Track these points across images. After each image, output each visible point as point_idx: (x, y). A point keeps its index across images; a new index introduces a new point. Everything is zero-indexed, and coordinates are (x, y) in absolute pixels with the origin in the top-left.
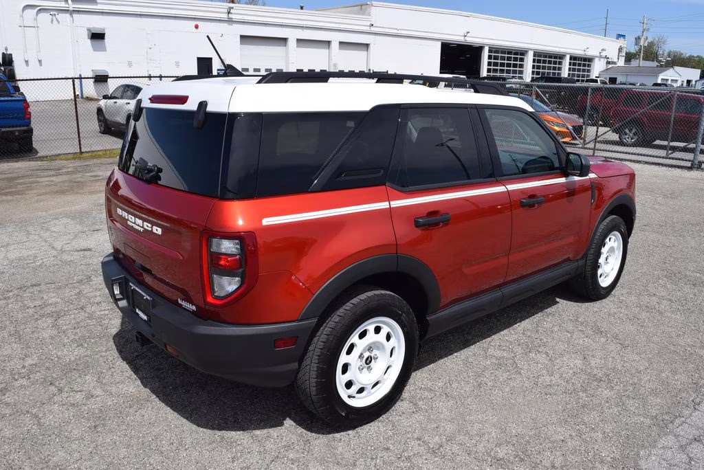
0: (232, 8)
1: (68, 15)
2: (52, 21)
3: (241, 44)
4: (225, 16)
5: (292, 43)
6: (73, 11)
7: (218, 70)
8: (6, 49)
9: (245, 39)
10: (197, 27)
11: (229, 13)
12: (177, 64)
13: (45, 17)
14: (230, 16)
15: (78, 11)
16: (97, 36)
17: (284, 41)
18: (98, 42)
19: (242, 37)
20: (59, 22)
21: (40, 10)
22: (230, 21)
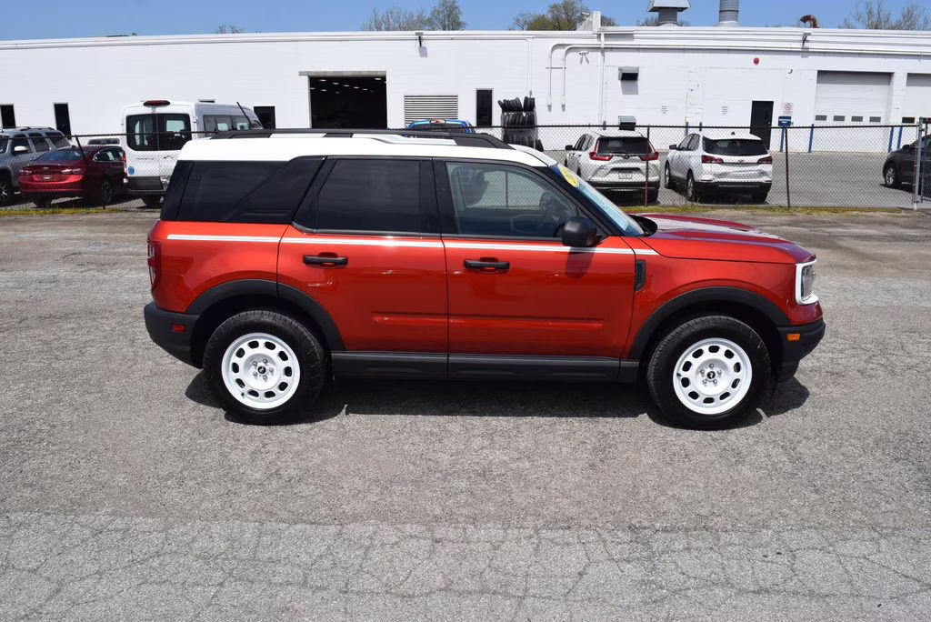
0: (809, 34)
1: (599, 53)
2: (581, 62)
3: (818, 82)
4: (798, 46)
5: (900, 80)
6: (606, 48)
7: (780, 118)
8: (531, 93)
9: (824, 75)
10: (756, 61)
11: (804, 41)
12: (725, 110)
13: (574, 56)
14: (806, 45)
15: (611, 48)
16: (629, 77)
17: (887, 77)
18: (629, 84)
19: (820, 73)
20: (588, 62)
21: (569, 49)
22: (805, 52)
